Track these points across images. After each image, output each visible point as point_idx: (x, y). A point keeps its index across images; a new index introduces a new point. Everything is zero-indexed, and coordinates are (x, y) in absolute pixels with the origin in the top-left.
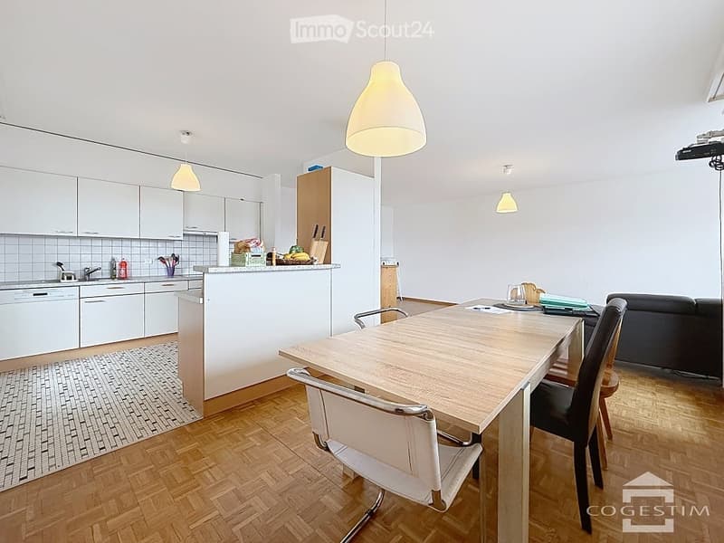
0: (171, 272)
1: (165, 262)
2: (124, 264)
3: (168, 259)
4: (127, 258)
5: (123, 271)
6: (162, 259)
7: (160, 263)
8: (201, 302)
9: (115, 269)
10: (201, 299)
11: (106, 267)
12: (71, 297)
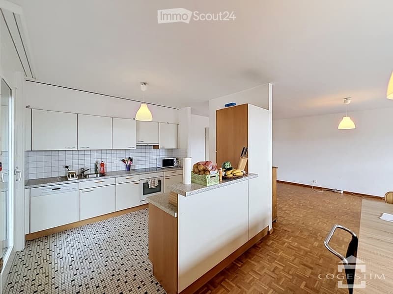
0: (128, 168)
1: (125, 163)
2: (103, 165)
3: (127, 160)
4: (104, 161)
5: (102, 169)
6: (123, 161)
7: (123, 163)
8: (176, 216)
9: (98, 168)
10: (176, 214)
11: (93, 167)
12: (74, 190)
